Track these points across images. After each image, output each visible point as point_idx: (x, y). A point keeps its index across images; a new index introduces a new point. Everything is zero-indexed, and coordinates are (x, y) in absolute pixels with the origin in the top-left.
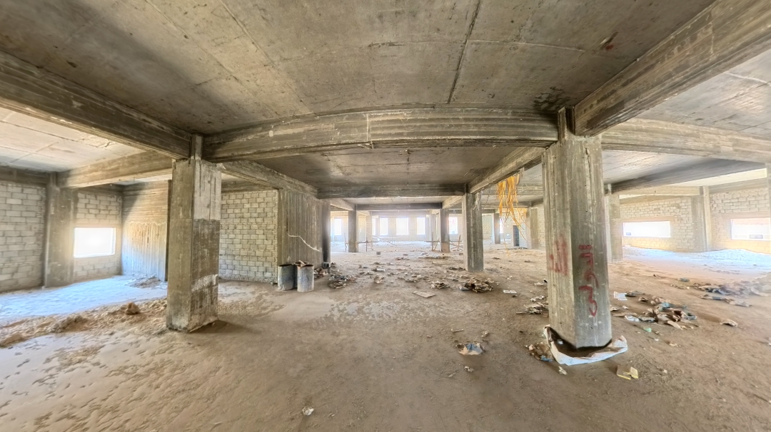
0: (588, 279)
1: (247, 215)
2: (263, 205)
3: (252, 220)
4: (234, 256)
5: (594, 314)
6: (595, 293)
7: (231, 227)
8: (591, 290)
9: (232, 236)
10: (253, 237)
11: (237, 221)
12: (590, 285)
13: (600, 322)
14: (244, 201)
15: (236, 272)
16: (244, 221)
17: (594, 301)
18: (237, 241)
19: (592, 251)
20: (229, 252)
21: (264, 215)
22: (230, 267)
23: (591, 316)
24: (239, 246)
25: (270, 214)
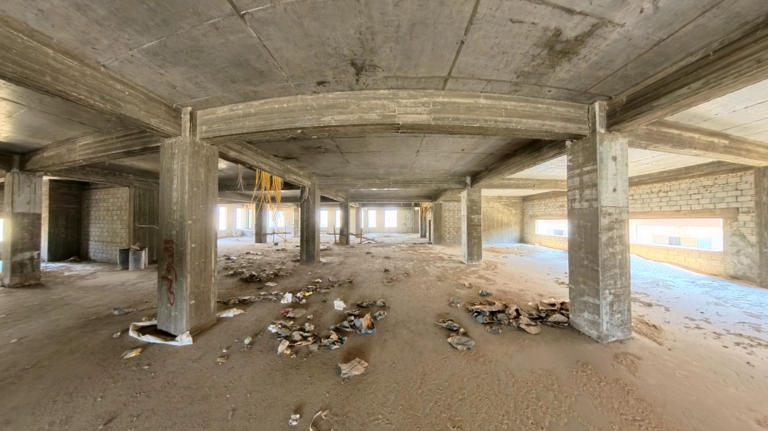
0: (169, 270)
1: (111, 208)
2: (120, 199)
3: (114, 212)
4: (103, 242)
5: (172, 304)
6: (174, 285)
7: (102, 218)
8: (171, 281)
9: (102, 226)
10: (115, 226)
11: (105, 212)
12: (170, 277)
13: (176, 313)
14: (109, 196)
15: (104, 255)
16: (110, 213)
17: (173, 293)
18: (105, 230)
19: (174, 247)
20: (101, 239)
21: (120, 208)
22: (101, 251)
23: (169, 305)
24: (106, 234)
25: (124, 208)
